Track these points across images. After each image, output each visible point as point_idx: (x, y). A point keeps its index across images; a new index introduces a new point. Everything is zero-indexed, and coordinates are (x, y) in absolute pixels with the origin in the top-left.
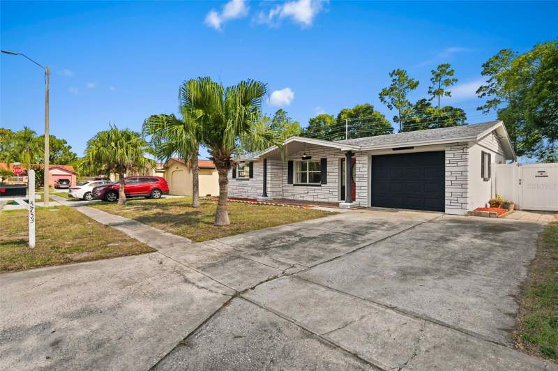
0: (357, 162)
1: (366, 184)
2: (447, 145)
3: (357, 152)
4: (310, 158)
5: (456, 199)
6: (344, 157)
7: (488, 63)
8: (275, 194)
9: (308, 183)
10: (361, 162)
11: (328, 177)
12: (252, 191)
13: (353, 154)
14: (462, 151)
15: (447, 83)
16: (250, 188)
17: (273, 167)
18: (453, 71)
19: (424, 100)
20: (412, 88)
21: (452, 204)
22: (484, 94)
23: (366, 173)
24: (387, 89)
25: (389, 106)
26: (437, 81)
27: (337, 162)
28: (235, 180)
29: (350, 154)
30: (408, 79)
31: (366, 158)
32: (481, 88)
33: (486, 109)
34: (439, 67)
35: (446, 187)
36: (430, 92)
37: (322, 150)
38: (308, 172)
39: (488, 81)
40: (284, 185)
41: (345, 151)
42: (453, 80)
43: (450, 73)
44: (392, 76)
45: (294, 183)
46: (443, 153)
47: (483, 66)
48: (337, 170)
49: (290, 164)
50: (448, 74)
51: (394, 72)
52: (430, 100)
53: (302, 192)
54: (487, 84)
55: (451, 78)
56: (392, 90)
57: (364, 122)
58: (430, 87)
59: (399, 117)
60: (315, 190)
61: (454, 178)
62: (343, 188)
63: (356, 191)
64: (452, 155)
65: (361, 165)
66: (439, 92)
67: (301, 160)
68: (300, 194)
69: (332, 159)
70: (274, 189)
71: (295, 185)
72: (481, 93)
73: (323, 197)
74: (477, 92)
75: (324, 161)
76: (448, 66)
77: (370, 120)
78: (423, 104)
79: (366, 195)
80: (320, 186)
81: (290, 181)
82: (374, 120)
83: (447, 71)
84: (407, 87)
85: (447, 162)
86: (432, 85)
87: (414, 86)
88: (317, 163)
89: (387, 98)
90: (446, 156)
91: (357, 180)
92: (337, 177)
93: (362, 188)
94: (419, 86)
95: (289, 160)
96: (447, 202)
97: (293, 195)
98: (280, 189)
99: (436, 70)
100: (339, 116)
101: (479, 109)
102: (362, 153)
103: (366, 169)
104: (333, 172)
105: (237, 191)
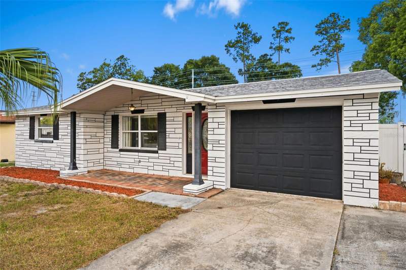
0: (210, 120)
1: (223, 154)
2: (346, 97)
3: (209, 104)
4: (142, 111)
5: (361, 182)
6: (191, 111)
7: (320, 24)
8: (90, 165)
9: (139, 148)
10: (215, 120)
11: (168, 140)
12: (57, 160)
13: (204, 108)
14: (370, 107)
15: (287, 39)
16: (55, 155)
17: (87, 124)
18: (291, 29)
19: (266, 55)
20: (256, 42)
21: (353, 189)
22: (317, 53)
23: (223, 137)
24: (233, 41)
25: (234, 59)
26: (277, 37)
27: (181, 119)
28: (32, 142)
29: (199, 107)
30: (253, 33)
31: (223, 114)
32: (315, 47)
33: (319, 67)
34: (280, 24)
35: (344, 162)
36: (271, 48)
37: (160, 101)
38: (140, 131)
39: (320, 42)
40: (106, 150)
41: (191, 103)
42: (291, 38)
43: (289, 31)
44: (237, 28)
45: (121, 147)
46: (339, 109)
47: (316, 27)
48: (180, 131)
49: (115, 120)
50: (287, 31)
51: (239, 24)
52: (271, 55)
53: (132, 160)
54: (319, 44)
55: (289, 35)
56: (237, 42)
57: (210, 73)
58: (271, 43)
59: (243, 71)
60: (149, 158)
61: (358, 149)
62: (189, 156)
63: (209, 164)
64: (355, 114)
65: (216, 125)
66: (279, 48)
67: (130, 114)
68: (129, 163)
69: (173, 115)
70: (88, 157)
71: (121, 150)
72: (315, 52)
73: (161, 168)
74: (311, 51)
75: (162, 117)
76: (287, 24)
77: (215, 72)
78: (264, 59)
79: (223, 170)
80: (156, 152)
81: (115, 144)
82: (220, 72)
83: (286, 29)
84: (251, 41)
85: (345, 123)
86: (273, 41)
87: (257, 40)
88: (153, 119)
89: (232, 50)
90: (345, 114)
91: (209, 147)
92: (180, 141)
93: (217, 160)
94: (261, 40)
95: (113, 113)
96: (346, 187)
97: (119, 164)
98: (101, 156)
99: (276, 27)
100: (185, 66)
101: (313, 66)
102: (217, 106)
103: (223, 131)
104: (175, 132)
105: (36, 158)
